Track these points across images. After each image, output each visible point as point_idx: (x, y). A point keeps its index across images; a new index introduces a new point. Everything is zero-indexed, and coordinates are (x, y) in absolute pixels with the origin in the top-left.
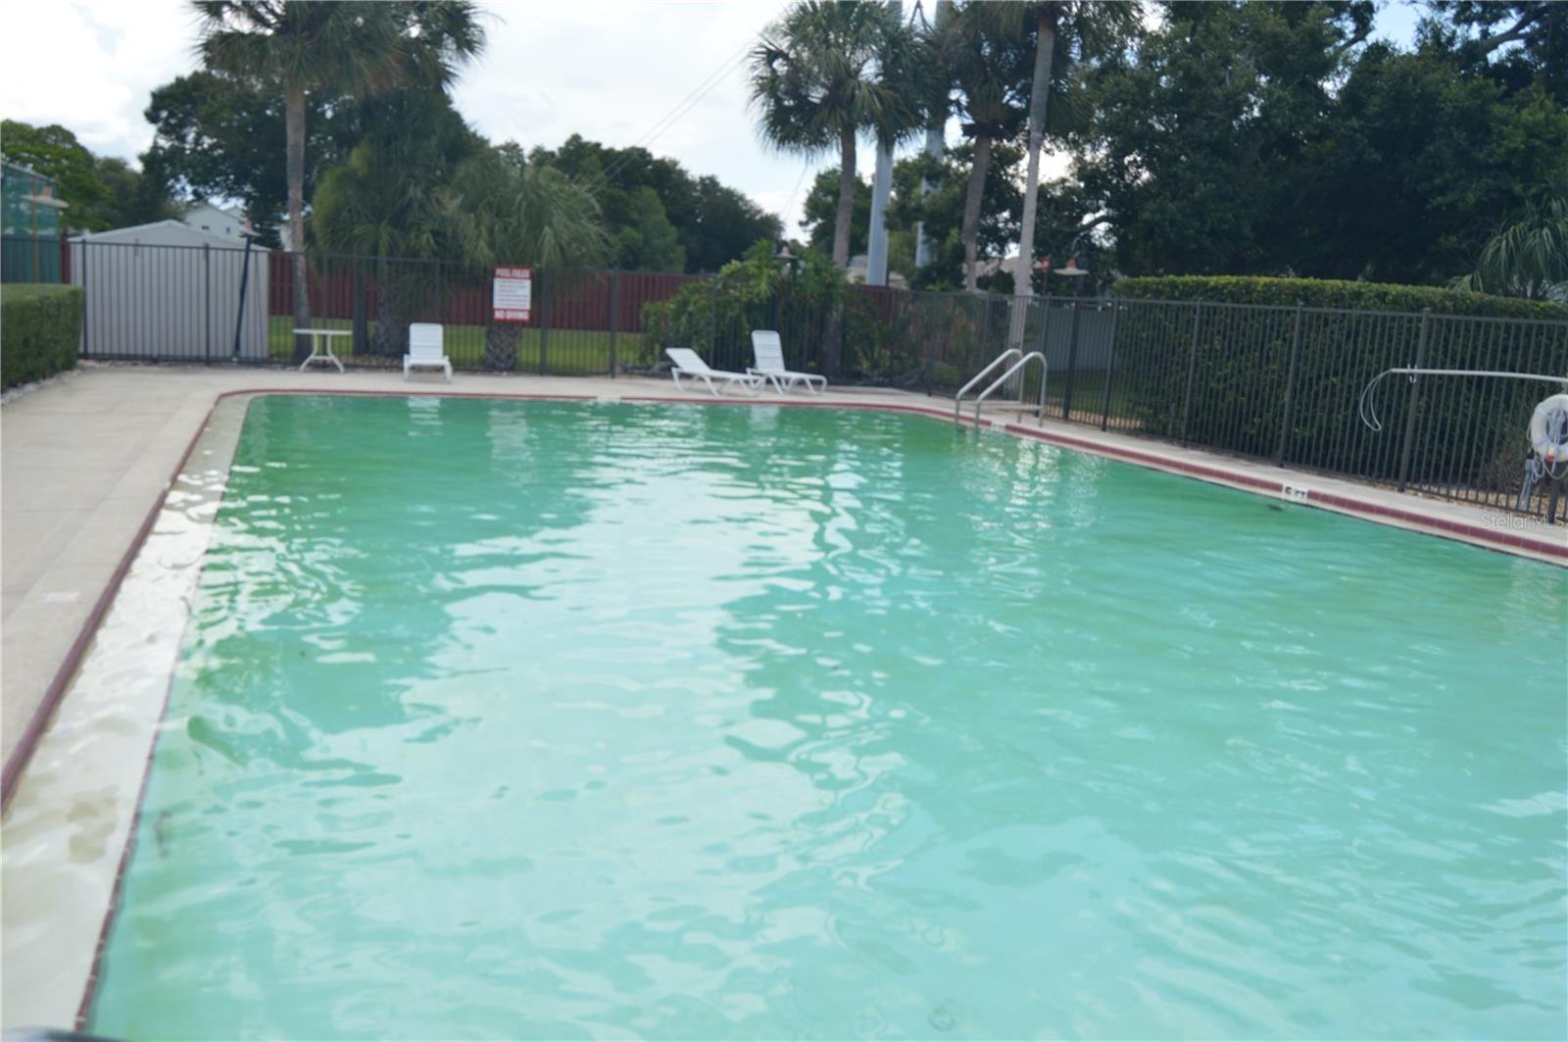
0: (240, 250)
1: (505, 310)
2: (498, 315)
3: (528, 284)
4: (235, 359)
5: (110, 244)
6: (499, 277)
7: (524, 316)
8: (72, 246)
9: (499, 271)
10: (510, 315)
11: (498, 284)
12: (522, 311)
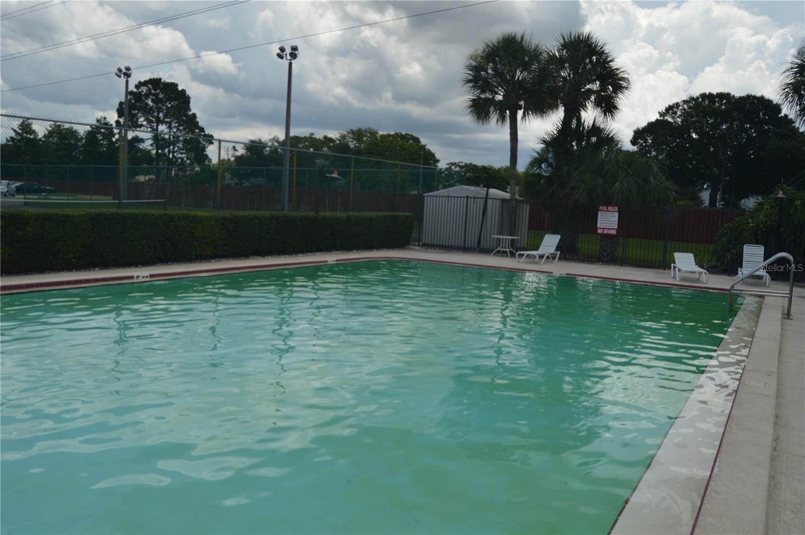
0: (483, 198)
1: (603, 229)
2: (599, 231)
3: (617, 214)
4: (478, 249)
5: (436, 196)
6: (601, 211)
7: (614, 232)
8: (426, 198)
9: (601, 208)
10: (606, 232)
11: (600, 214)
12: (614, 229)
